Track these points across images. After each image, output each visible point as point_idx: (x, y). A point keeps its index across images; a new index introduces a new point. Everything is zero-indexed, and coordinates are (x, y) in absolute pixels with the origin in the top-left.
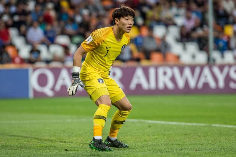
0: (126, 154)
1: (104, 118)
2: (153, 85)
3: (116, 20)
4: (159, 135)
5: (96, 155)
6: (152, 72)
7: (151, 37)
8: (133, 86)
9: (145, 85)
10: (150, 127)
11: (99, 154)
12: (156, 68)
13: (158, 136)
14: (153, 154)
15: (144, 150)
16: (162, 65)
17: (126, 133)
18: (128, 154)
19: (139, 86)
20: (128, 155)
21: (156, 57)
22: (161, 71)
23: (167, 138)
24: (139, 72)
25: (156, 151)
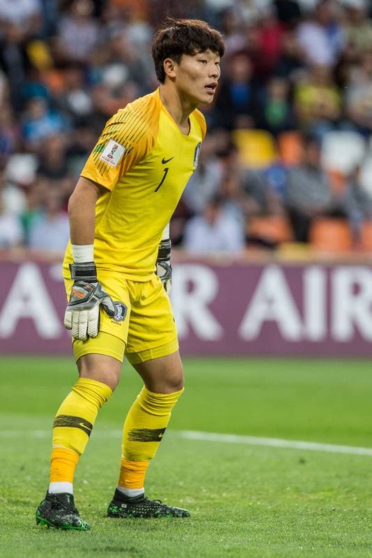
0: (225, 550)
1: (81, 424)
2: (315, 327)
3: (166, 65)
4: (331, 490)
5: (127, 550)
6: (314, 282)
7: (313, 167)
8: (250, 326)
9: (290, 327)
10: (302, 462)
11: (136, 547)
12: (329, 271)
13: (329, 494)
14: (311, 551)
15: (283, 538)
16: (346, 264)
17: (226, 481)
18: (229, 551)
19: (270, 327)
20: (230, 554)
21: (329, 235)
22: (343, 280)
23: (357, 500)
24: (273, 284)
25: (320, 542)
